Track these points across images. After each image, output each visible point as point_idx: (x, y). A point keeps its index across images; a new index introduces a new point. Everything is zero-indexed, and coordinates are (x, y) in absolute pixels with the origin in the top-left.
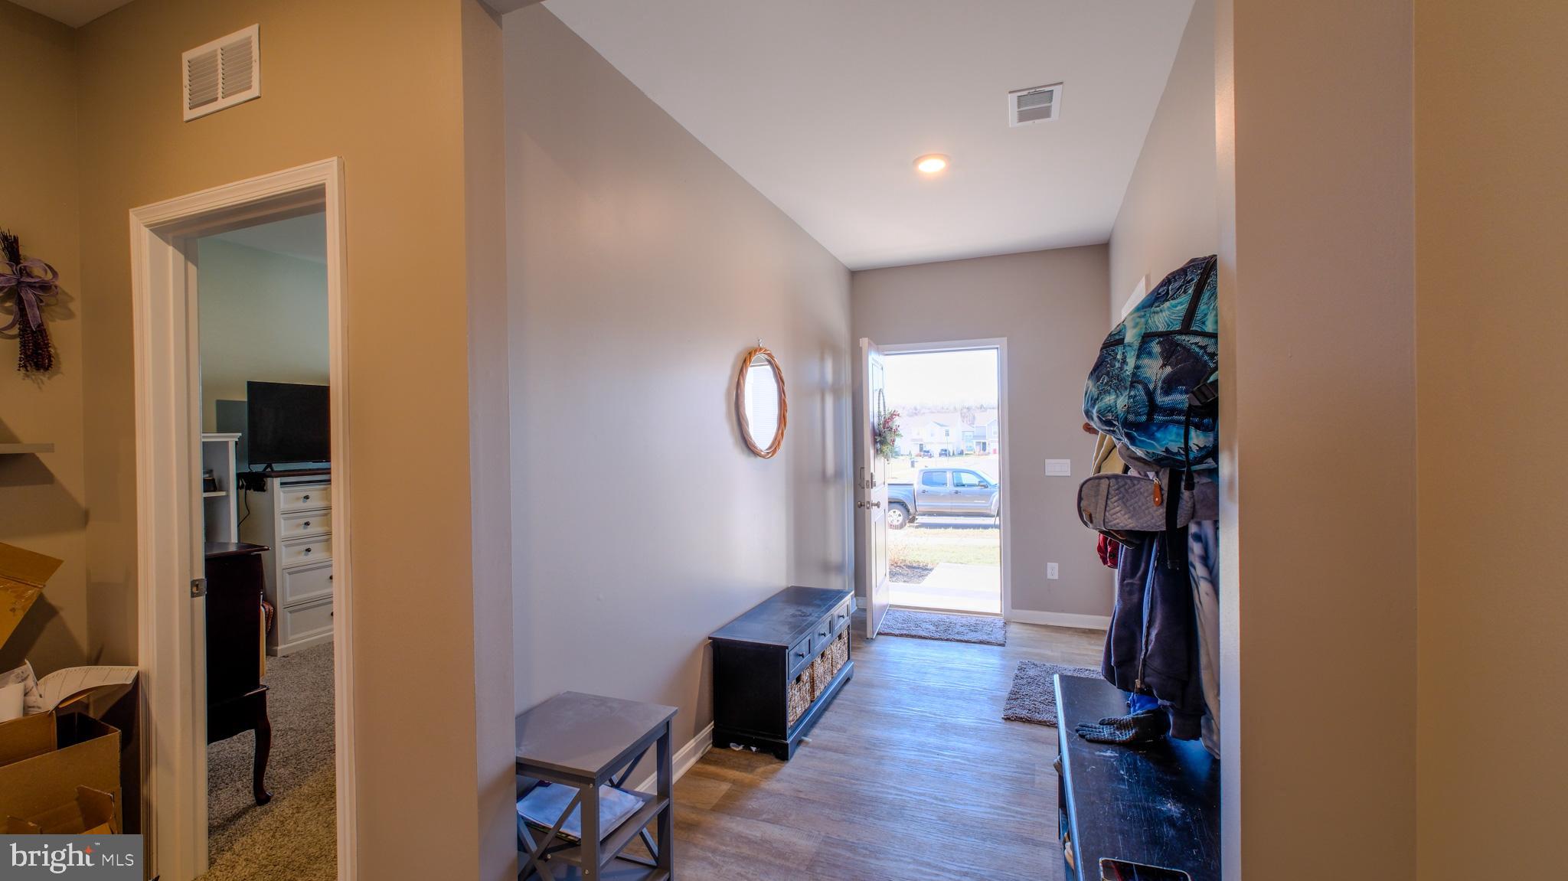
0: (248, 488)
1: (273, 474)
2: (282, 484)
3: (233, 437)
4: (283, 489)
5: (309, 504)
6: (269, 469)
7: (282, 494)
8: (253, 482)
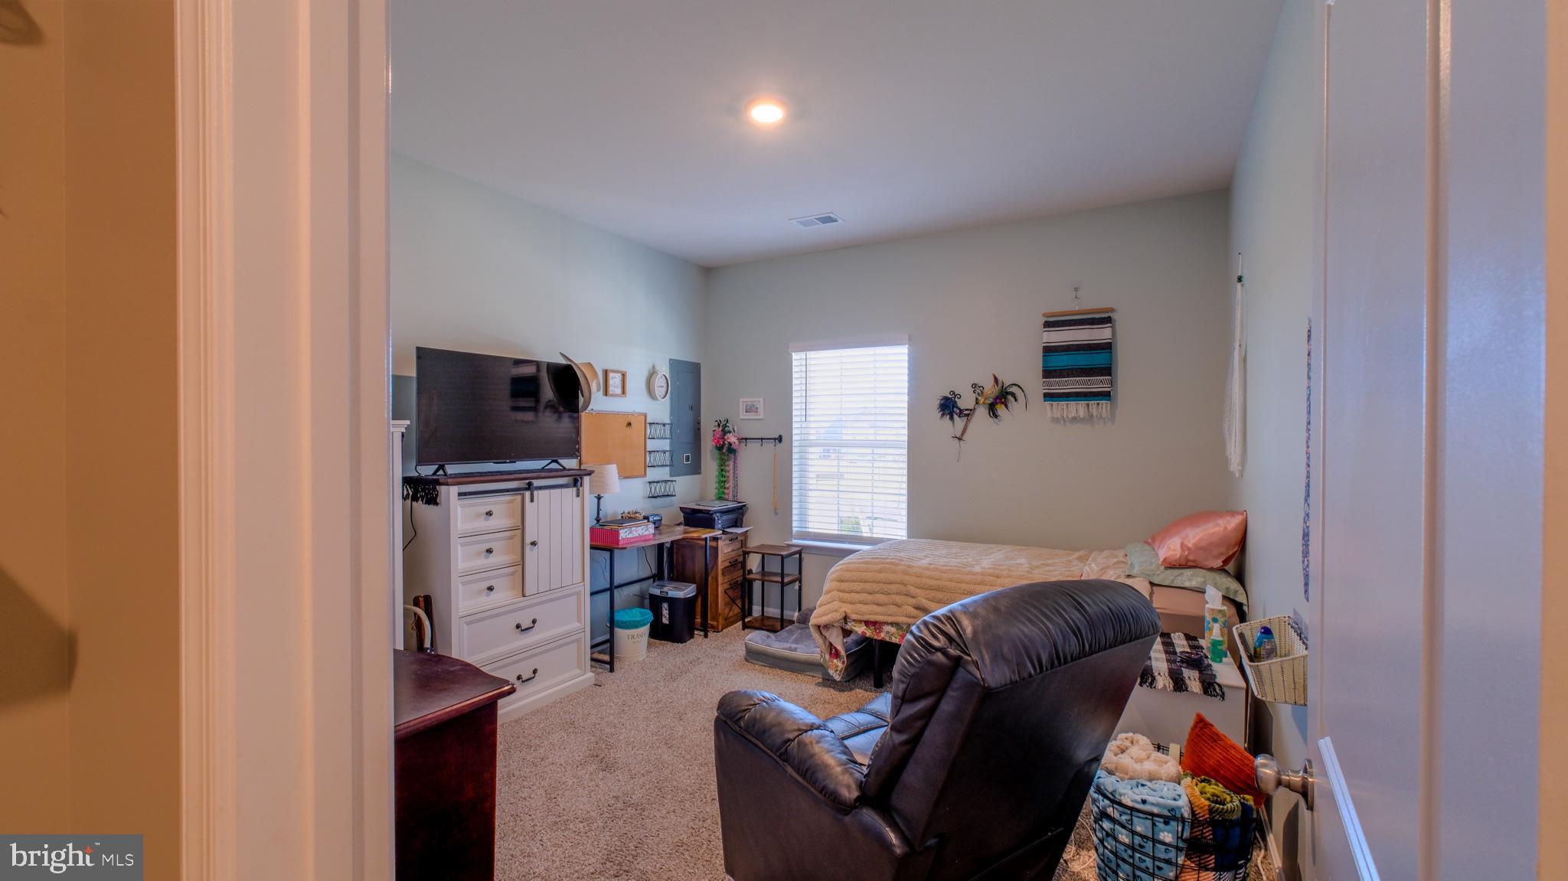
0: (415, 499)
1: (449, 480)
2: (460, 494)
3: (399, 426)
4: (461, 502)
5: (494, 523)
6: (441, 472)
7: (459, 509)
8: (422, 490)
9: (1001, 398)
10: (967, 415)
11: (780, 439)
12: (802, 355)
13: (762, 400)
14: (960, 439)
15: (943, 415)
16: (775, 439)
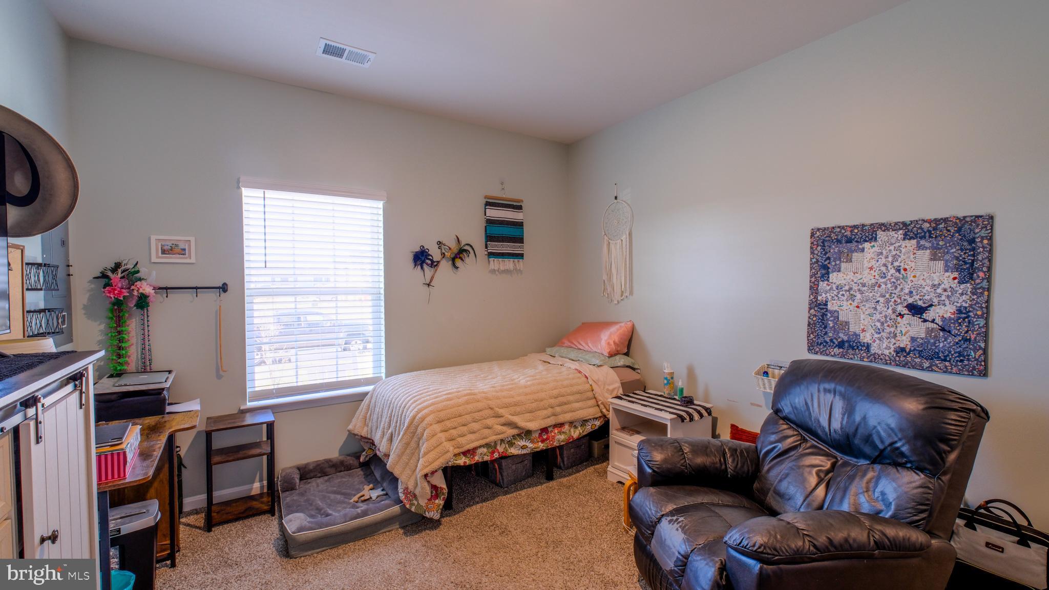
9: (460, 254)
10: (434, 265)
11: (224, 288)
12: (259, 193)
13: (192, 239)
14: (429, 285)
15: (415, 265)
16: (219, 288)
